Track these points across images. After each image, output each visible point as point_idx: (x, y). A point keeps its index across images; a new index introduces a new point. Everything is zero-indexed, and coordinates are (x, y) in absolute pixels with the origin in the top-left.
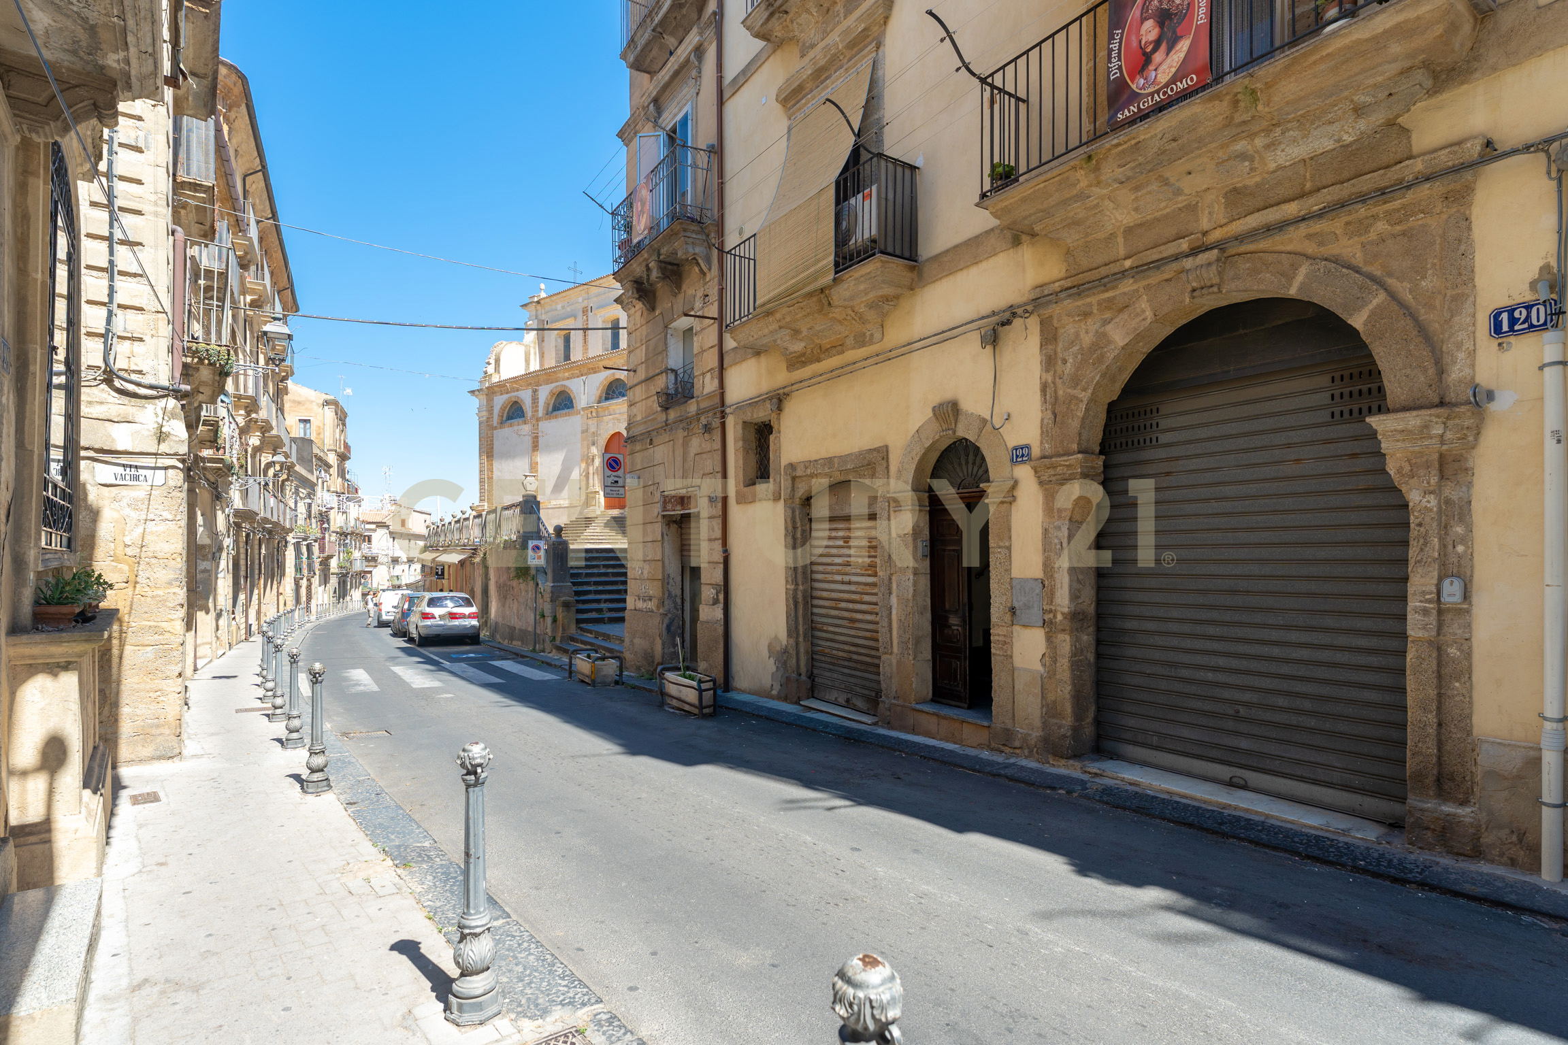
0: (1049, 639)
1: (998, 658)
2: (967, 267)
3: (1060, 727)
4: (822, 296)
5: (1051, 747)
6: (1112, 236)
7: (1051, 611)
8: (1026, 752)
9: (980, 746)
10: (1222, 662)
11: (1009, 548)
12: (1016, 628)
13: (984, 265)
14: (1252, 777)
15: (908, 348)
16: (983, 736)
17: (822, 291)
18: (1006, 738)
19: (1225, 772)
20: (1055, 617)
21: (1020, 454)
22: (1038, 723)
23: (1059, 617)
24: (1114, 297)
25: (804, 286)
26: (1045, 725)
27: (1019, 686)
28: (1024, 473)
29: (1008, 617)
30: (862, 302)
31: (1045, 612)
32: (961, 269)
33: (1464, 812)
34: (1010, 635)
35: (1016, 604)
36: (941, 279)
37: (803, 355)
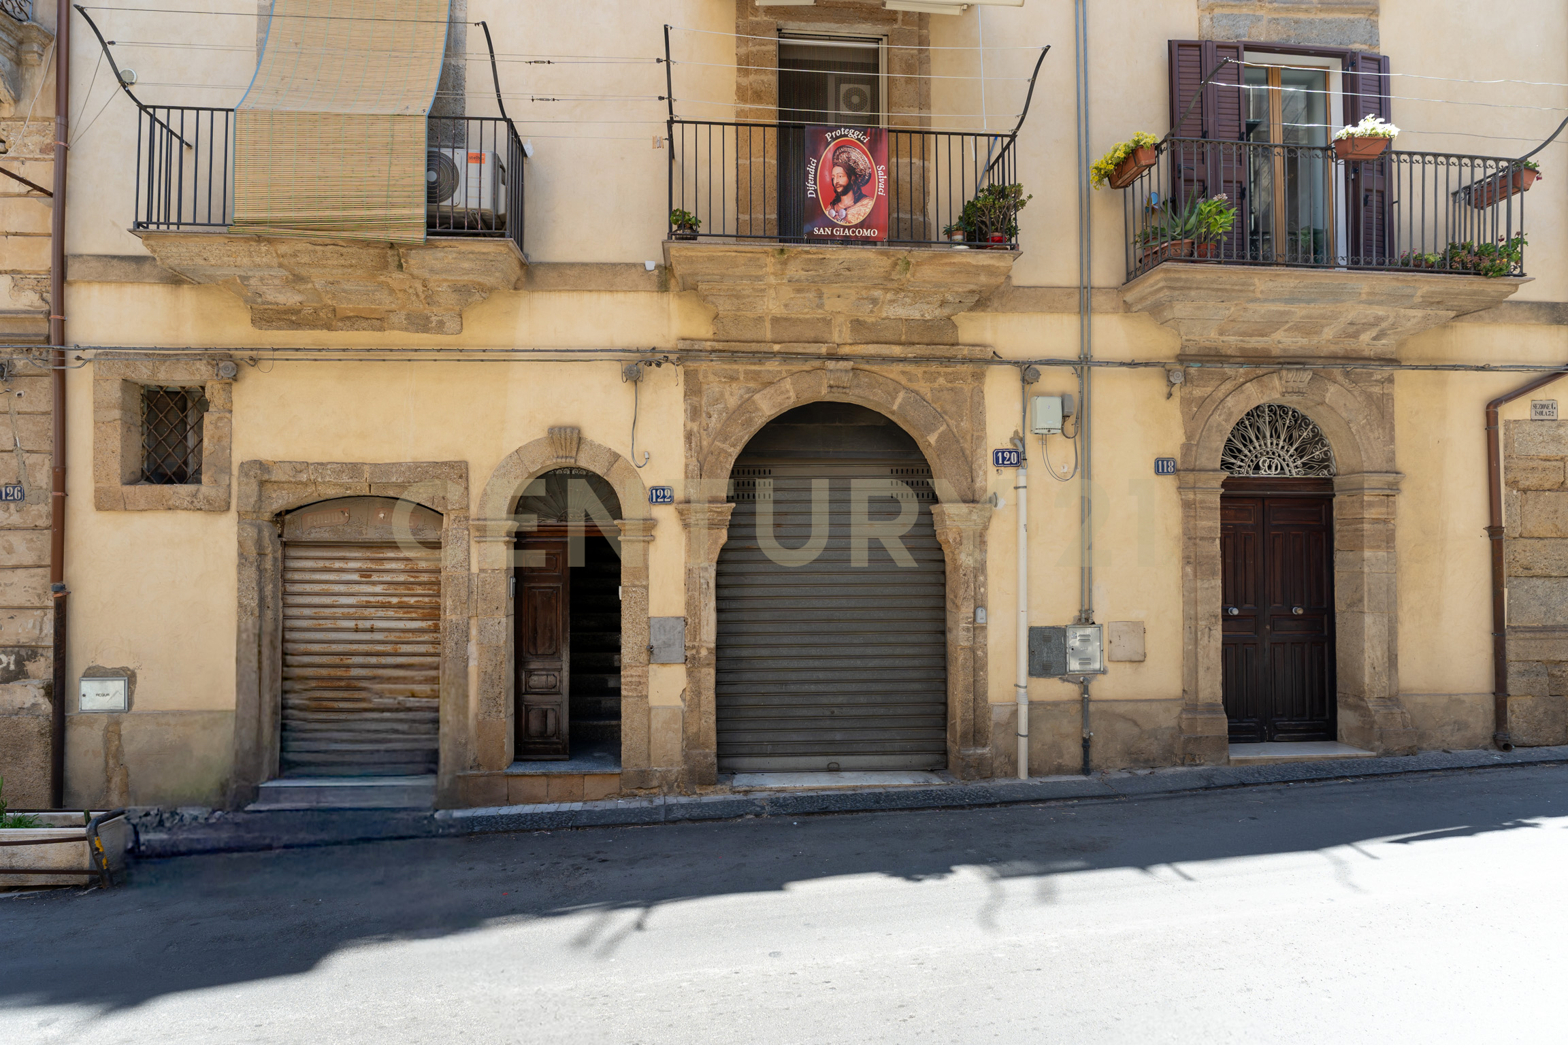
0: (690, 673)
1: (630, 700)
2: (599, 291)
3: (706, 756)
4: (390, 252)
5: (697, 778)
6: (760, 319)
7: (694, 647)
8: (665, 789)
9: (608, 797)
10: (821, 675)
11: (646, 588)
12: (653, 667)
13: (620, 296)
14: (844, 760)
15: (508, 354)
16: (614, 784)
17: (392, 246)
18: (642, 780)
19: (822, 761)
20: (698, 652)
21: (659, 495)
22: (678, 757)
23: (704, 652)
24: (760, 372)
26: (687, 757)
27: (655, 724)
28: (665, 515)
29: (644, 657)
30: (446, 280)
31: (686, 648)
32: (590, 291)
33: (986, 750)
34: (645, 675)
35: (654, 643)
36: (560, 291)
37: (297, 312)
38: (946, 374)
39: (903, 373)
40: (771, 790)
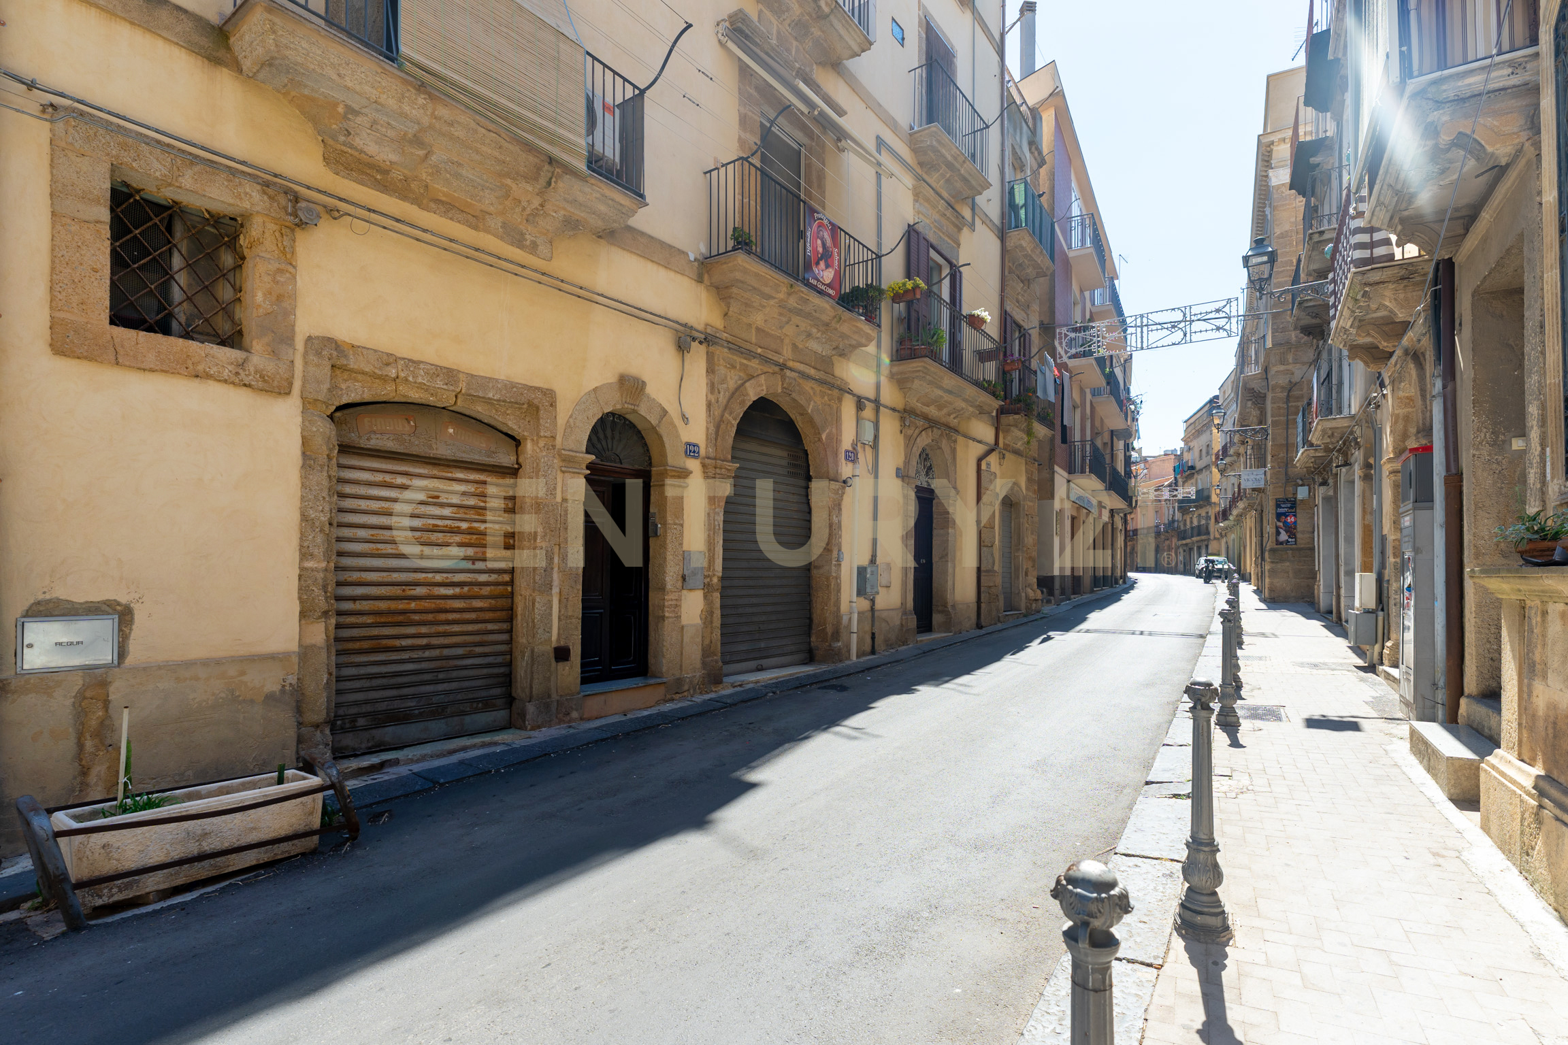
0: (705, 597)
1: (670, 620)
2: (659, 264)
3: (717, 662)
5: (715, 678)
6: (750, 325)
7: (708, 576)
8: (692, 691)
9: (658, 703)
10: (754, 600)
11: (682, 525)
12: (685, 592)
13: (672, 274)
14: (765, 662)
15: (586, 295)
16: (660, 692)
18: (677, 687)
19: (753, 664)
20: (711, 580)
21: (691, 450)
22: (698, 664)
23: (715, 580)
24: (747, 366)
25: (531, 132)
26: (704, 664)
27: (686, 639)
28: (693, 465)
29: (679, 584)
30: (564, 209)
31: (706, 577)
32: (653, 261)
33: (840, 644)
34: (679, 600)
35: (686, 573)
37: (386, 172)
38: (829, 395)
39: (812, 388)
40: (752, 682)
